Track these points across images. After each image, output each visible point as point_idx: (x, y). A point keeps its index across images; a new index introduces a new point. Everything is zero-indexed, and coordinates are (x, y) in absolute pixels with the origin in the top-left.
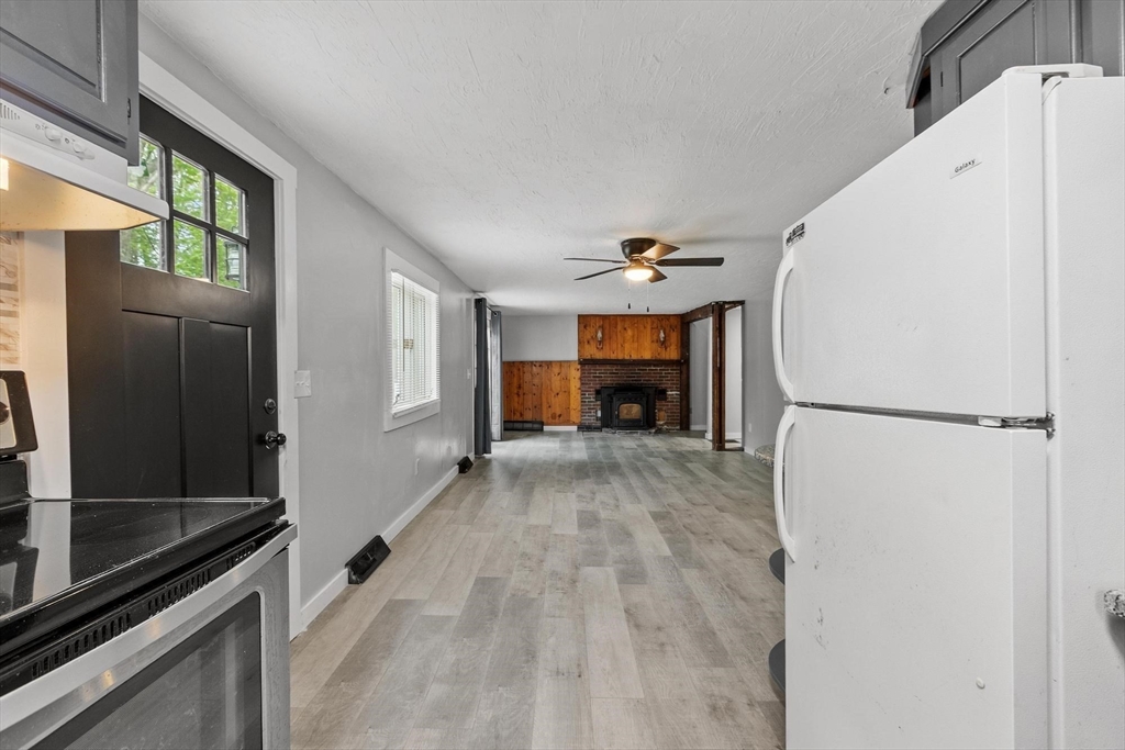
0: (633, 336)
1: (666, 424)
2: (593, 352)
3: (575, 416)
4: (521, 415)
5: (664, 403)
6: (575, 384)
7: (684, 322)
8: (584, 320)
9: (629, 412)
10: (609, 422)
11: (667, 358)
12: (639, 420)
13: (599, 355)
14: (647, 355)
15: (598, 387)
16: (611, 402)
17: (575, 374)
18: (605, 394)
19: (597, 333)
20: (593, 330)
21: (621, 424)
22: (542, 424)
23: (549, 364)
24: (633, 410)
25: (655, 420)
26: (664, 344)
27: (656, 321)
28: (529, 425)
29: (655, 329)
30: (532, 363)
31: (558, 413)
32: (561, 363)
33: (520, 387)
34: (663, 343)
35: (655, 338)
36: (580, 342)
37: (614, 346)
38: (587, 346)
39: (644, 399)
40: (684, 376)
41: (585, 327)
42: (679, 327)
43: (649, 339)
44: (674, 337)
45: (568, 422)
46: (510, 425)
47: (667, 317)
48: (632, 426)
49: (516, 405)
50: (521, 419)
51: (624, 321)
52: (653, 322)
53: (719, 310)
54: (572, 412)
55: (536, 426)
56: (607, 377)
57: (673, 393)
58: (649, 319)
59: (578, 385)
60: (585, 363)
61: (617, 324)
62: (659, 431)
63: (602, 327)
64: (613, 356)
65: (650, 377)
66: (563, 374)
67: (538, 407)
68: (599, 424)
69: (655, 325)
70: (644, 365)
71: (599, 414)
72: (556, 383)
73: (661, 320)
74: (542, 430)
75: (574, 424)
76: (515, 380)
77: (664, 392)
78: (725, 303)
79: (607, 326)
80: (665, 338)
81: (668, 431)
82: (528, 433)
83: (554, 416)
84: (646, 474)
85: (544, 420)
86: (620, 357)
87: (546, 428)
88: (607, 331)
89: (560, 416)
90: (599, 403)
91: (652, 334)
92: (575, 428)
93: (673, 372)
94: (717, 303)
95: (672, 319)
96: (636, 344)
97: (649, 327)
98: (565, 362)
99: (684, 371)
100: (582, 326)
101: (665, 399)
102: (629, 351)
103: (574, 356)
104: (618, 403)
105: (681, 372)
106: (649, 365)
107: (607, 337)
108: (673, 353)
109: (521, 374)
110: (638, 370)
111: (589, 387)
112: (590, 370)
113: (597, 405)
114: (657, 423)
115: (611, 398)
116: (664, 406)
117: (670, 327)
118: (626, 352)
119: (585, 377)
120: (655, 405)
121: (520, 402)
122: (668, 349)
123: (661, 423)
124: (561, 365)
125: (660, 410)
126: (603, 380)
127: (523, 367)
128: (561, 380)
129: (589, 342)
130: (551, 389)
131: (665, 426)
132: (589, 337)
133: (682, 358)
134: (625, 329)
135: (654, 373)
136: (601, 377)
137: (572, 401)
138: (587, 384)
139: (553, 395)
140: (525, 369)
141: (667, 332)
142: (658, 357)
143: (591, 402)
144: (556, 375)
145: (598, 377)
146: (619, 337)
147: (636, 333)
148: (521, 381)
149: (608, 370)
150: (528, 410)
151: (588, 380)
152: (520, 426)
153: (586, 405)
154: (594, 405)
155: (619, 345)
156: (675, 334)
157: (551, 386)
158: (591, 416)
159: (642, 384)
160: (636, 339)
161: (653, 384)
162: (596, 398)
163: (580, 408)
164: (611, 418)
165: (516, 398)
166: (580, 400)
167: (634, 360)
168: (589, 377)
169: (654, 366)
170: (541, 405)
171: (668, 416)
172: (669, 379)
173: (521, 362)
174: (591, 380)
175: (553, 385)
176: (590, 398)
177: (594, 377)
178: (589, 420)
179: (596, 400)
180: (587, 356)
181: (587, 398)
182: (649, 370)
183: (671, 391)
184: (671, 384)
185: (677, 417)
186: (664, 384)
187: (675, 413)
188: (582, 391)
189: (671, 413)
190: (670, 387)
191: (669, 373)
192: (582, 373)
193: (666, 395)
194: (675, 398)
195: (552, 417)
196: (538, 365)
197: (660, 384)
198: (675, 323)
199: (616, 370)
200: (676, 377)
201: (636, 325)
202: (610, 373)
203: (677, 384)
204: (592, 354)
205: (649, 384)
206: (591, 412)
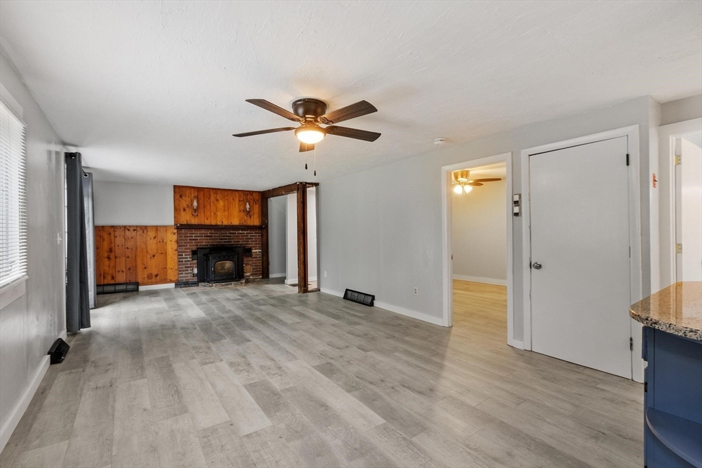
0: (224, 206)
1: (252, 275)
2: (187, 218)
3: (172, 275)
4: (113, 278)
5: (250, 259)
6: (172, 246)
7: (264, 197)
8: (179, 191)
9: (223, 268)
10: (204, 277)
11: (252, 224)
12: (232, 274)
13: (194, 221)
14: (236, 222)
15: (194, 248)
16: (207, 260)
17: (171, 238)
18: (200, 254)
19: (192, 202)
20: (189, 200)
21: (217, 278)
22: (137, 284)
23: (145, 228)
24: (228, 265)
25: (243, 272)
26: (248, 213)
27: (242, 195)
28: (123, 287)
29: (243, 202)
30: (125, 228)
31: (155, 273)
32: (157, 228)
33: (111, 250)
35: (242, 208)
36: (176, 209)
37: (208, 213)
38: (183, 213)
39: (235, 257)
40: (265, 238)
41: (181, 196)
42: (260, 201)
43: (237, 209)
44: (257, 208)
45: (165, 281)
46: (101, 289)
47: (251, 193)
48: (227, 278)
49: (107, 268)
50: (113, 282)
51: (216, 193)
52: (240, 196)
53: (301, 189)
54: (169, 271)
55: (130, 287)
56: (203, 239)
57: (256, 251)
58: (237, 194)
59: (175, 246)
60: (180, 227)
61: (210, 196)
62: (247, 282)
63: (197, 198)
64: (207, 222)
65: (240, 238)
66: (159, 238)
67: (132, 269)
68: (195, 279)
69: (242, 199)
70: (233, 229)
71: (196, 271)
72: (152, 245)
73: (246, 195)
74: (137, 290)
75: (171, 281)
76: (106, 244)
77: (249, 250)
78: (306, 183)
79: (201, 195)
80: (250, 209)
82: (122, 295)
83: (150, 277)
84: (271, 323)
85: (140, 280)
86: (213, 223)
87: (142, 288)
88: (201, 201)
89: (156, 276)
90: (195, 262)
91: (239, 206)
92: (172, 285)
93: (256, 235)
94: (301, 183)
95: (255, 195)
96: (226, 213)
97: (237, 200)
98: (161, 226)
99: (265, 234)
100: (178, 196)
101: (251, 256)
102: (221, 219)
103: (170, 221)
104: (214, 261)
105: (262, 236)
106: (238, 229)
107: (201, 206)
108: (255, 221)
109: (113, 238)
110: (229, 233)
111: (185, 249)
112: (187, 233)
113: (194, 264)
114: (246, 274)
115: (208, 257)
116: (250, 261)
117: (254, 200)
118: (219, 219)
119: (181, 240)
120: (243, 261)
121: (112, 265)
122: (252, 218)
123: (248, 274)
124: (157, 230)
125: (247, 264)
126: (198, 242)
127: (114, 231)
128: (157, 243)
129: (184, 210)
130: (147, 252)
131: (251, 277)
132: (185, 206)
133: (262, 224)
134: (217, 200)
135: (242, 236)
136: (197, 239)
137: (169, 262)
138: (184, 246)
139: (149, 257)
140: (117, 234)
141: (251, 204)
142: (245, 224)
143: (188, 261)
144: (152, 238)
145: (194, 240)
146: (212, 206)
147: (226, 204)
148: (113, 245)
149: (203, 234)
150: (121, 273)
151: (185, 243)
152: (112, 288)
153: (184, 264)
154: (191, 264)
155: (212, 214)
156: (257, 206)
157: (146, 249)
158: (188, 274)
159: (232, 245)
160: (226, 209)
161: (241, 244)
162: (192, 258)
163: (176, 268)
164: (207, 273)
165: (106, 262)
166: (176, 260)
167: (226, 226)
168: (186, 240)
169: (242, 230)
170: (136, 267)
171: (253, 269)
172: (253, 240)
173: (112, 227)
174: (188, 243)
175: (149, 248)
176: (187, 258)
177: (190, 240)
178: (186, 277)
179: (193, 260)
180: (183, 221)
181: (183, 258)
182: (238, 233)
183: (255, 249)
184: (255, 244)
185: (260, 269)
186: (250, 244)
187: (258, 266)
188: (179, 252)
189: (255, 266)
190: (254, 247)
191: (254, 236)
192: (179, 237)
193: (251, 252)
194: (258, 255)
195: (148, 277)
196: (131, 229)
197: (246, 244)
198: (257, 198)
199: (210, 233)
200: (259, 238)
201: (226, 198)
202: (205, 236)
203: (259, 244)
204: (188, 220)
205: (238, 244)
206: (187, 270)
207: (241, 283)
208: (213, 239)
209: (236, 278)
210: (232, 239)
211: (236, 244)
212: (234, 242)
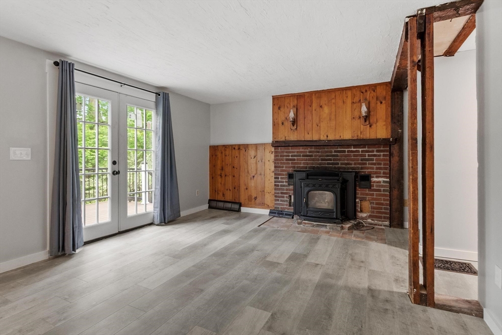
0: (330, 114)
1: (370, 217)
2: (285, 133)
3: (269, 199)
4: (223, 195)
5: (367, 191)
6: (270, 167)
7: (396, 90)
8: (278, 101)
9: (321, 200)
11: (373, 136)
12: (331, 212)
13: (293, 137)
14: (347, 135)
15: (291, 170)
16: (301, 187)
17: (269, 157)
18: (296, 178)
19: (289, 113)
20: (286, 110)
21: (310, 214)
22: (240, 205)
23: (246, 147)
24: (325, 199)
25: (355, 211)
26: (366, 120)
27: (358, 93)
28: (229, 205)
29: (356, 103)
30: (232, 146)
31: (254, 195)
32: (256, 146)
33: (222, 169)
34: (367, 118)
35: (356, 113)
36: (275, 125)
37: (309, 126)
38: (281, 128)
39: (338, 186)
40: (395, 159)
41: (279, 108)
42: (389, 98)
43: (349, 116)
44: (382, 111)
45: (263, 205)
46: (214, 204)
47: (373, 87)
48: (322, 217)
50: (223, 199)
51: (319, 98)
52: (354, 96)
54: (267, 195)
56: (301, 160)
57: (380, 180)
58: (349, 93)
59: (273, 168)
60: (278, 145)
61: (311, 102)
62: (358, 226)
63: (295, 107)
64: (308, 137)
65: (350, 160)
66: (258, 158)
67: (236, 188)
68: (291, 209)
69: (356, 99)
70: (341, 146)
71: (292, 200)
72: (252, 165)
74: (239, 211)
75: (268, 207)
76: (219, 162)
77: (367, 178)
79: (300, 105)
80: (369, 112)
81: (372, 227)
83: (250, 198)
85: (242, 201)
86: (315, 138)
87: (244, 210)
88: (301, 111)
89: (256, 198)
90: (291, 187)
91: (353, 110)
92: (266, 212)
93: (380, 155)
95: (379, 90)
96: (333, 123)
97: (349, 101)
98: (260, 144)
99: (396, 153)
100: (276, 108)
101: (370, 187)
102: (325, 132)
103: (269, 139)
104: (307, 189)
105: (391, 155)
106: (349, 146)
107: (301, 117)
108: (381, 131)
109: (224, 157)
110: (335, 152)
111: (282, 171)
112: (283, 152)
113: (290, 190)
114: (360, 215)
116: (367, 194)
117: (377, 99)
118: (322, 133)
119: (277, 160)
120: (356, 194)
121: (223, 183)
122: (374, 126)
123: (364, 215)
124: (256, 148)
125: (363, 199)
126: (296, 163)
127: (225, 150)
128: (256, 163)
129: (283, 124)
130: (248, 172)
131: (369, 220)
132: (283, 118)
133: (393, 136)
134: (321, 107)
135: (354, 156)
136: (294, 160)
137: (266, 185)
138: (280, 167)
139: (250, 177)
140: (227, 153)
141: (372, 105)
142: (361, 137)
143: (284, 186)
144: (253, 157)
145: (291, 160)
146: (314, 116)
147: (333, 110)
148: (224, 163)
149: (301, 152)
150: (228, 191)
151: (281, 163)
152: (221, 205)
153: (279, 189)
154: (287, 190)
155: (315, 125)
156: (384, 106)
157: (248, 168)
158: (284, 201)
159: (339, 168)
160: (333, 117)
161: (353, 168)
162: (288, 182)
163: (273, 191)
165: (219, 180)
166: (273, 183)
167: (331, 141)
168: (282, 160)
169: (355, 146)
170: (239, 187)
171: (373, 208)
172: (374, 163)
173: (224, 146)
174: (284, 163)
175: (250, 168)
176: (282, 182)
177: (287, 160)
178: (282, 205)
179: (289, 185)
180: (281, 138)
181: (279, 182)
182: (348, 151)
183: (377, 177)
184: (377, 168)
185: (385, 209)
186: (368, 168)
187: (382, 204)
188: (275, 174)
189: (377, 204)
190: (376, 173)
191: (375, 155)
192: (275, 156)
193: (370, 182)
194: (382, 186)
195: (248, 199)
196: (237, 148)
197: (362, 168)
198: (384, 93)
199: (310, 152)
200: (384, 160)
201: (333, 101)
202: (303, 156)
203: (386, 169)
204: (286, 135)
205: (348, 168)
206: (283, 197)
207: (342, 228)
208: (313, 160)
209: (337, 219)
210: (340, 160)
211: (344, 168)
212: (342, 164)
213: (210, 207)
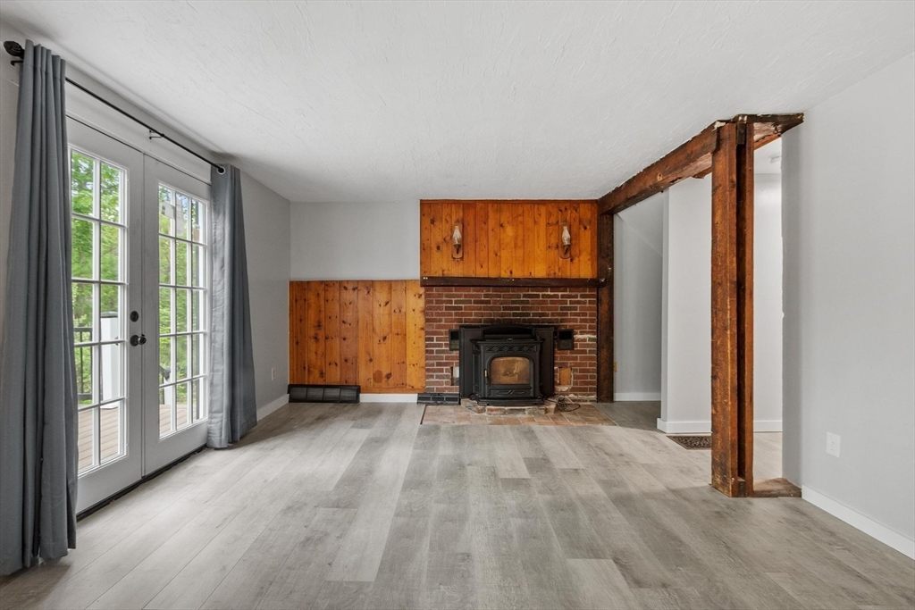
0: (516, 238)
1: (573, 390)
2: (442, 264)
3: (414, 375)
4: (322, 374)
5: (568, 354)
6: (415, 320)
7: (606, 209)
8: (431, 210)
9: (508, 373)
10: (474, 388)
11: (575, 275)
12: (526, 388)
13: (456, 271)
14: (540, 271)
15: (454, 326)
16: (477, 353)
17: (414, 304)
18: (466, 337)
19: (452, 231)
20: (446, 227)
21: (495, 394)
22: (358, 390)
23: (370, 285)
24: (514, 369)
25: (553, 383)
26: (567, 251)
27: (555, 211)
28: (335, 393)
29: (555, 225)
30: (341, 284)
31: (385, 372)
32: (390, 285)
33: (319, 326)
34: (569, 248)
35: (553, 241)
36: (424, 249)
37: (483, 254)
38: (436, 254)
39: (536, 348)
40: (605, 307)
41: (433, 222)
42: (594, 222)
43: (542, 243)
44: (587, 240)
45: (402, 387)
46: (301, 393)
47: (574, 204)
48: (515, 397)
49: (313, 356)
50: (321, 382)
51: (499, 211)
52: (549, 215)
54: (410, 370)
55: (347, 394)
56: (473, 308)
57: (584, 338)
58: (543, 209)
59: (421, 323)
60: (431, 283)
61: (487, 218)
62: (562, 407)
63: (462, 222)
64: (481, 273)
65: (547, 307)
66: (394, 305)
67: (349, 362)
68: (456, 390)
69: (553, 220)
70: (533, 287)
71: (457, 373)
72: (381, 315)
73: (563, 209)
74: (356, 401)
75: (412, 390)
76: (312, 313)
77: (568, 335)
78: (753, 118)
79: (470, 219)
80: (571, 240)
81: (576, 408)
82: (333, 406)
83: (377, 377)
85: (362, 383)
86: (493, 274)
87: (365, 398)
88: (470, 229)
89: (389, 376)
90: (456, 354)
91: (548, 235)
92: (413, 398)
93: (583, 302)
94: (735, 120)
95: (582, 209)
96: (520, 253)
97: (543, 222)
98: (396, 281)
99: (605, 299)
100: (427, 221)
101: (572, 347)
102: (508, 265)
103: (413, 271)
104: (490, 355)
105: (599, 301)
106: (544, 287)
107: (470, 239)
108: (584, 268)
109: (322, 302)
110: (525, 296)
111: (438, 327)
112: (440, 296)
113: (453, 358)
114: (559, 388)
115: (478, 346)
116: (568, 359)
117: (580, 222)
118: (504, 267)
119: (430, 308)
120: (554, 358)
121: (320, 351)
122: (576, 260)
123: (565, 388)
124: (390, 288)
125: (562, 366)
126: (462, 314)
127: (326, 291)
128: (390, 314)
129: (438, 248)
130: (373, 330)
131: (572, 395)
132: (440, 239)
133: (599, 276)
134: (501, 226)
135: (552, 302)
136: (460, 308)
137: (409, 352)
138: (435, 320)
139: (376, 340)
140: (330, 295)
141: (574, 230)
142: (559, 275)
143: (443, 352)
144: (383, 304)
145: (454, 308)
146: (491, 239)
147: (520, 232)
148: (323, 315)
149: (472, 296)
150: (333, 366)
151: (438, 314)
152: (317, 393)
153: (434, 358)
154: (447, 358)
155: (492, 254)
156: (588, 233)
157: (373, 324)
158: (442, 377)
159: (531, 321)
160: (520, 243)
161: (550, 321)
162: (450, 345)
163: (423, 363)
164: (477, 381)
165: (312, 345)
166: (423, 348)
167: (517, 279)
168: (440, 308)
169: (553, 288)
170: (356, 357)
171: (576, 377)
172: (577, 313)
173: (322, 282)
174: (443, 314)
175: (377, 323)
176: (440, 345)
177: (447, 308)
178: (439, 383)
179: (451, 350)
180: (436, 271)
181: (435, 346)
182: (543, 296)
183: (582, 333)
184: (582, 321)
185: (592, 376)
186: (570, 321)
187: (588, 371)
188: (427, 333)
189: (581, 371)
190: (580, 327)
191: (579, 302)
192: (427, 302)
193: (573, 340)
194: (588, 346)
195: (375, 379)
196: (350, 287)
197: (562, 321)
198: (589, 215)
199: (486, 296)
200: (590, 309)
201: (520, 219)
202: (475, 302)
203: (592, 321)
204: (445, 267)
205: (543, 321)
206: (442, 371)
207: (546, 411)
208: (491, 308)
209: (535, 398)
210: (531, 308)
211: (538, 321)
212: (534, 315)
213: (292, 400)
